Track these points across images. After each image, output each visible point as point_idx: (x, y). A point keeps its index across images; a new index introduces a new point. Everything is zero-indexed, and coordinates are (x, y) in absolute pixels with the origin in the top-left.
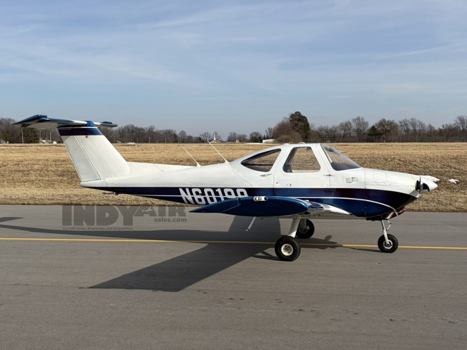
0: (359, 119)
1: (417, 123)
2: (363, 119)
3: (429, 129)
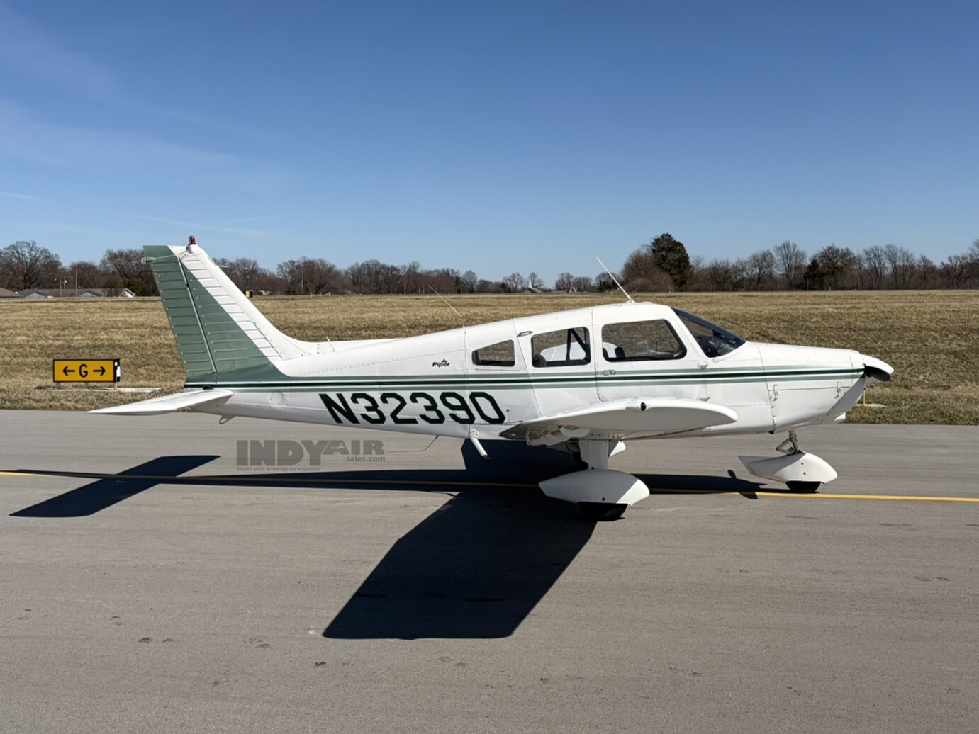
0: (788, 246)
1: (898, 254)
2: (794, 247)
3: (921, 265)
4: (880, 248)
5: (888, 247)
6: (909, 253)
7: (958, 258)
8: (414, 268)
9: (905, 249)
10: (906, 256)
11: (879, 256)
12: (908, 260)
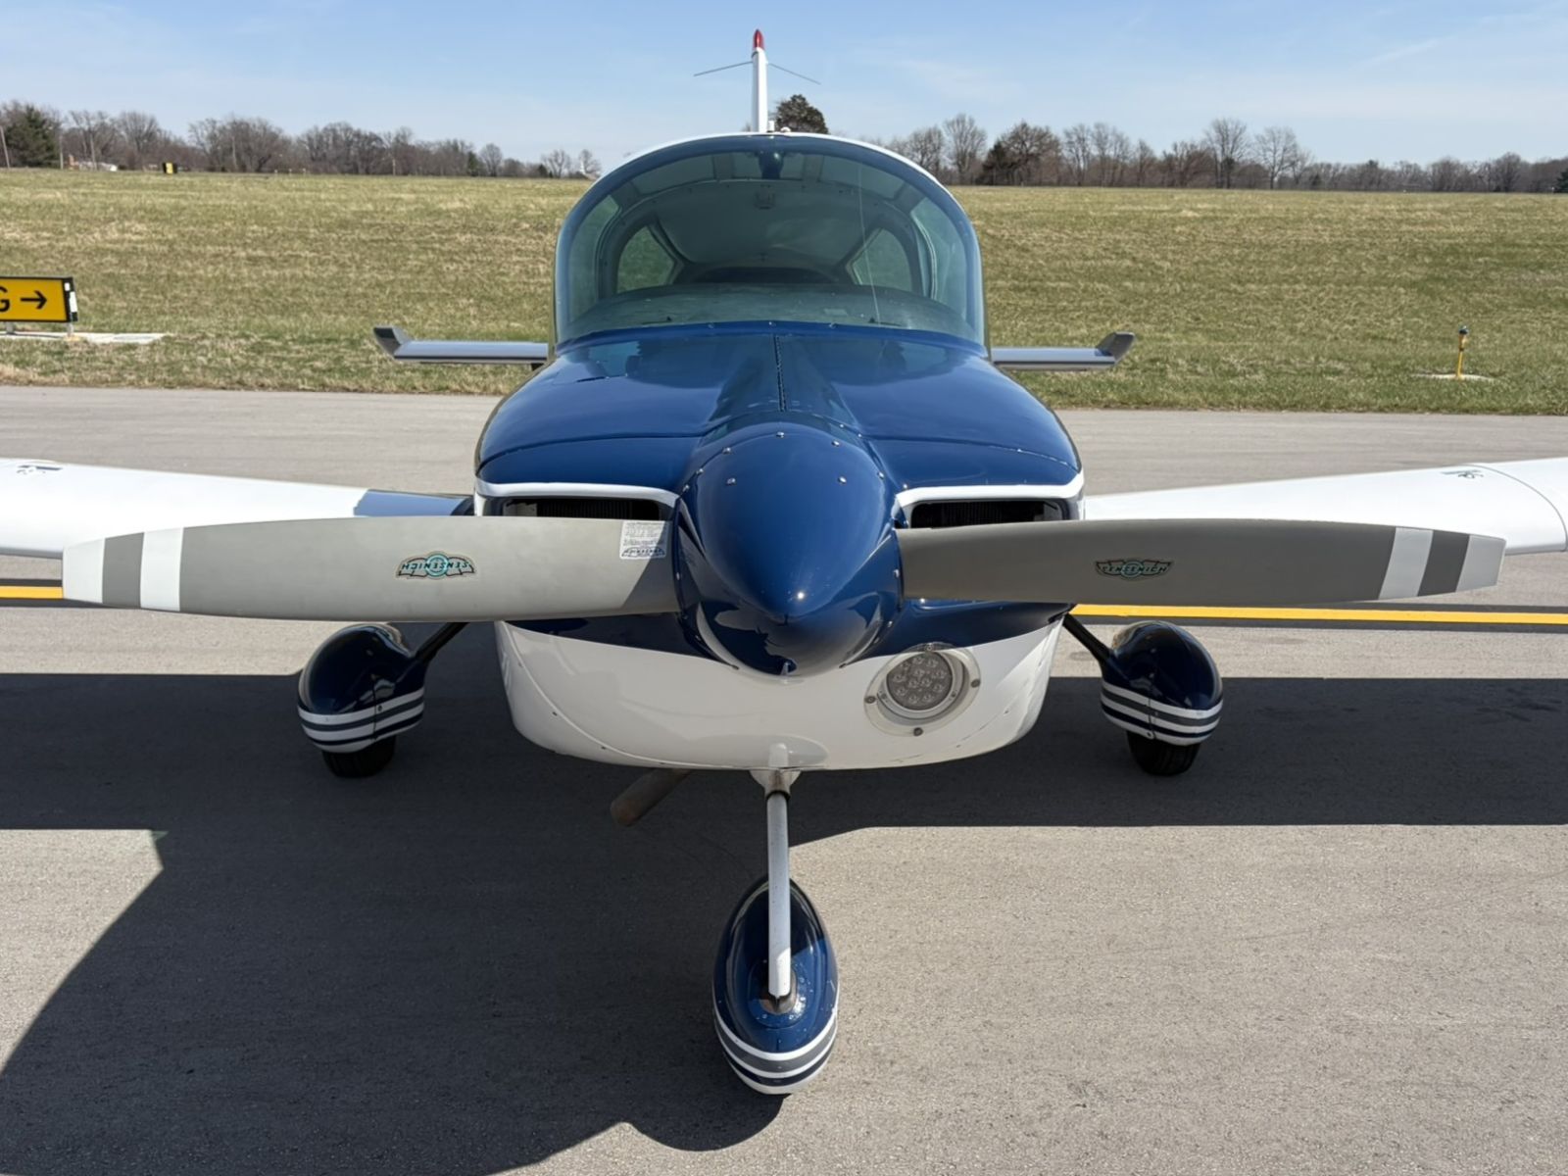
0: (963, 121)
1: (1110, 137)
2: (972, 122)
3: (1138, 156)
4: (1086, 128)
5: (1098, 126)
6: (1124, 137)
7: (1186, 146)
8: (404, 137)
9: (1119, 131)
10: (1121, 141)
11: (1084, 140)
12: (1121, 146)
